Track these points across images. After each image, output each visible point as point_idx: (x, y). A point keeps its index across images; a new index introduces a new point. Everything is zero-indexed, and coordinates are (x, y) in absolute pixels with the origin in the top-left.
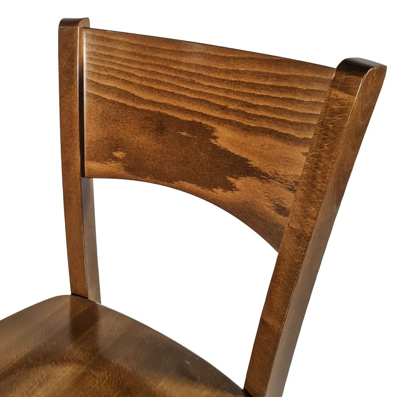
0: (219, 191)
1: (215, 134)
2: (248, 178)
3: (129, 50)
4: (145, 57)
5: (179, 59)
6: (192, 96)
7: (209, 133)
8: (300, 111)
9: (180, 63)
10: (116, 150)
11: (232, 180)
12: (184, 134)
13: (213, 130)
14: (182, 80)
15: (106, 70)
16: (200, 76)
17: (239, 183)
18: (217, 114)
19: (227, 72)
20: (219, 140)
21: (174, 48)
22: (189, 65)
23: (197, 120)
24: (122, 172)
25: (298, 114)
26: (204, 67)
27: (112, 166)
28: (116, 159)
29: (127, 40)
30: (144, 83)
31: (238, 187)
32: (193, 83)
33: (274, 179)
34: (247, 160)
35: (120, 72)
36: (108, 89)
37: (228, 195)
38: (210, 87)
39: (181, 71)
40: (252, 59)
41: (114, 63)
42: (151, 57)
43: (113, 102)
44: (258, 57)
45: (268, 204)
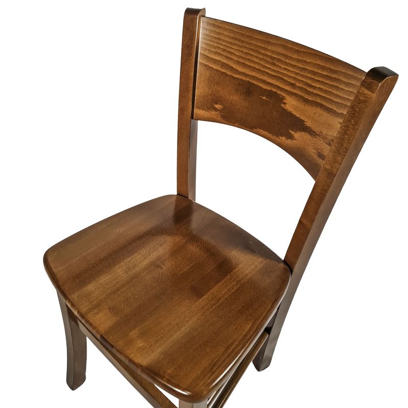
0: (283, 139)
1: (285, 101)
2: (303, 133)
3: (232, 35)
4: (243, 42)
5: (267, 46)
6: (272, 73)
7: (281, 100)
8: (341, 95)
9: (266, 49)
10: (216, 103)
11: (292, 132)
12: (264, 98)
13: (283, 98)
14: (267, 62)
15: (215, 47)
16: (279, 60)
17: (297, 135)
18: (287, 88)
19: (298, 61)
20: (287, 106)
21: (264, 38)
22: (273, 52)
23: (274, 90)
24: (219, 119)
25: (339, 97)
26: (283, 55)
27: (213, 114)
28: (216, 109)
29: (231, 28)
30: (240, 60)
31: (295, 137)
32: (274, 64)
33: (319, 136)
34: (304, 121)
35: (224, 50)
36: (215, 61)
37: (289, 142)
38: (285, 69)
39: (266, 55)
40: (316, 55)
41: (221, 44)
42: (247, 43)
43: (217, 71)
44: (320, 54)
45: (313, 151)
